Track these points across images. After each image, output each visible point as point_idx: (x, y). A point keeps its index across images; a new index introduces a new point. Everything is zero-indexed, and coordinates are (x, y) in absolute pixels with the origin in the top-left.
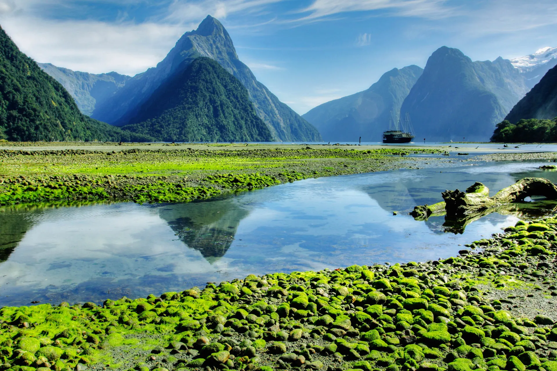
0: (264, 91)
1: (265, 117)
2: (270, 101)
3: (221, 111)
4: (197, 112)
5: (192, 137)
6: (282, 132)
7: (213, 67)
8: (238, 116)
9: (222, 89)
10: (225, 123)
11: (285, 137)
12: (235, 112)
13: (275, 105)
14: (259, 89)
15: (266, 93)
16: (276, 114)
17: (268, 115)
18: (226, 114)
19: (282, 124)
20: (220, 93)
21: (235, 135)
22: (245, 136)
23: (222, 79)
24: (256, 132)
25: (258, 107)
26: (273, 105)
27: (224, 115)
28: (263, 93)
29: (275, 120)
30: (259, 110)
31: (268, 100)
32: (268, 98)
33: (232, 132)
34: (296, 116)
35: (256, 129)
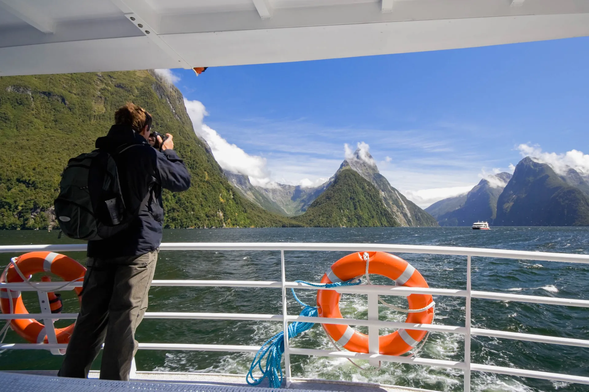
0: (396, 192)
1: (397, 210)
2: (400, 199)
3: (358, 206)
4: (340, 207)
5: (335, 224)
6: (409, 220)
7: (354, 175)
8: (372, 209)
9: (360, 190)
10: (361, 213)
11: (411, 224)
12: (369, 206)
13: (404, 202)
14: (392, 191)
15: (397, 194)
16: (404, 208)
17: (400, 209)
18: (362, 208)
19: (409, 215)
20: (358, 193)
21: (368, 222)
22: (376, 223)
23: (360, 183)
24: (384, 220)
25: (392, 204)
26: (402, 202)
27: (360, 208)
28: (396, 194)
29: (404, 212)
30: (393, 206)
31: (399, 199)
32: (399, 197)
33: (366, 221)
34: (419, 209)
35: (385, 218)
